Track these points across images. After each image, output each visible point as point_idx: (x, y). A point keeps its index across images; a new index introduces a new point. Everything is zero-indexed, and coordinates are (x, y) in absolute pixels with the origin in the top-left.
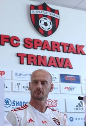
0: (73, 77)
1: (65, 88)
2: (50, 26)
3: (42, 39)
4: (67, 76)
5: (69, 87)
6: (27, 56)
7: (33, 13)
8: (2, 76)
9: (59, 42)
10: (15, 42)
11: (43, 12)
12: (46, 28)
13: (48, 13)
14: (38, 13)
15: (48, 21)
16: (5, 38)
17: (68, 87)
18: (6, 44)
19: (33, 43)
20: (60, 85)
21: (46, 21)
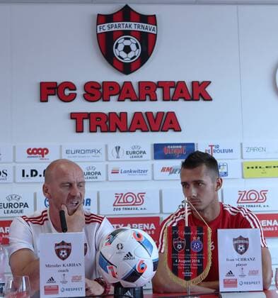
0: (180, 147)
1: (163, 170)
2: (136, 52)
3: (120, 79)
4: (169, 147)
5: (171, 168)
6: (89, 116)
7: (102, 31)
8: (43, 156)
9: (155, 80)
10: (67, 92)
11: (123, 26)
12: (127, 58)
13: (133, 26)
14: (113, 29)
15: (133, 42)
16: (48, 88)
17: (168, 168)
18: (50, 98)
19: (101, 90)
20: (153, 165)
21: (127, 43)
